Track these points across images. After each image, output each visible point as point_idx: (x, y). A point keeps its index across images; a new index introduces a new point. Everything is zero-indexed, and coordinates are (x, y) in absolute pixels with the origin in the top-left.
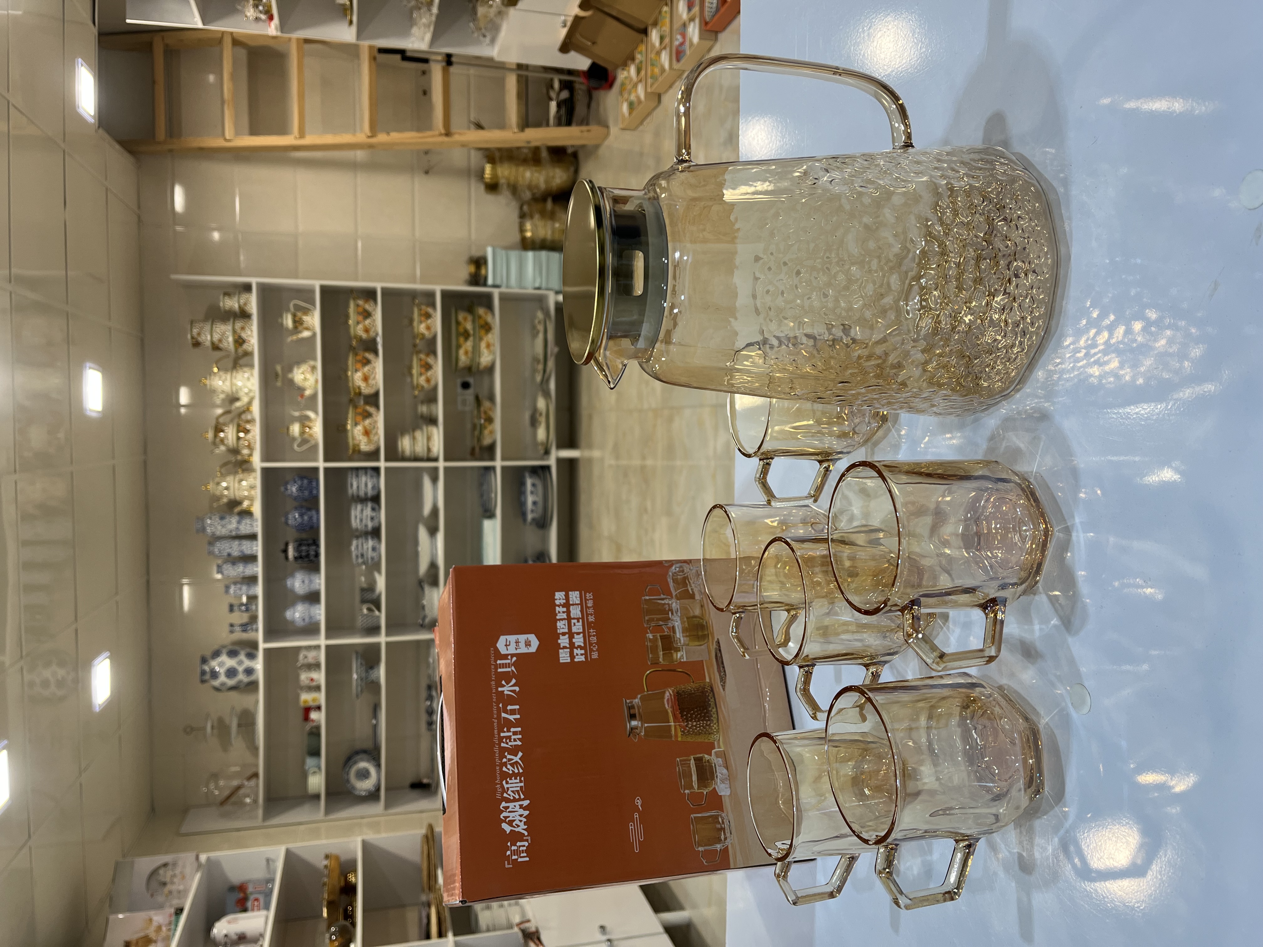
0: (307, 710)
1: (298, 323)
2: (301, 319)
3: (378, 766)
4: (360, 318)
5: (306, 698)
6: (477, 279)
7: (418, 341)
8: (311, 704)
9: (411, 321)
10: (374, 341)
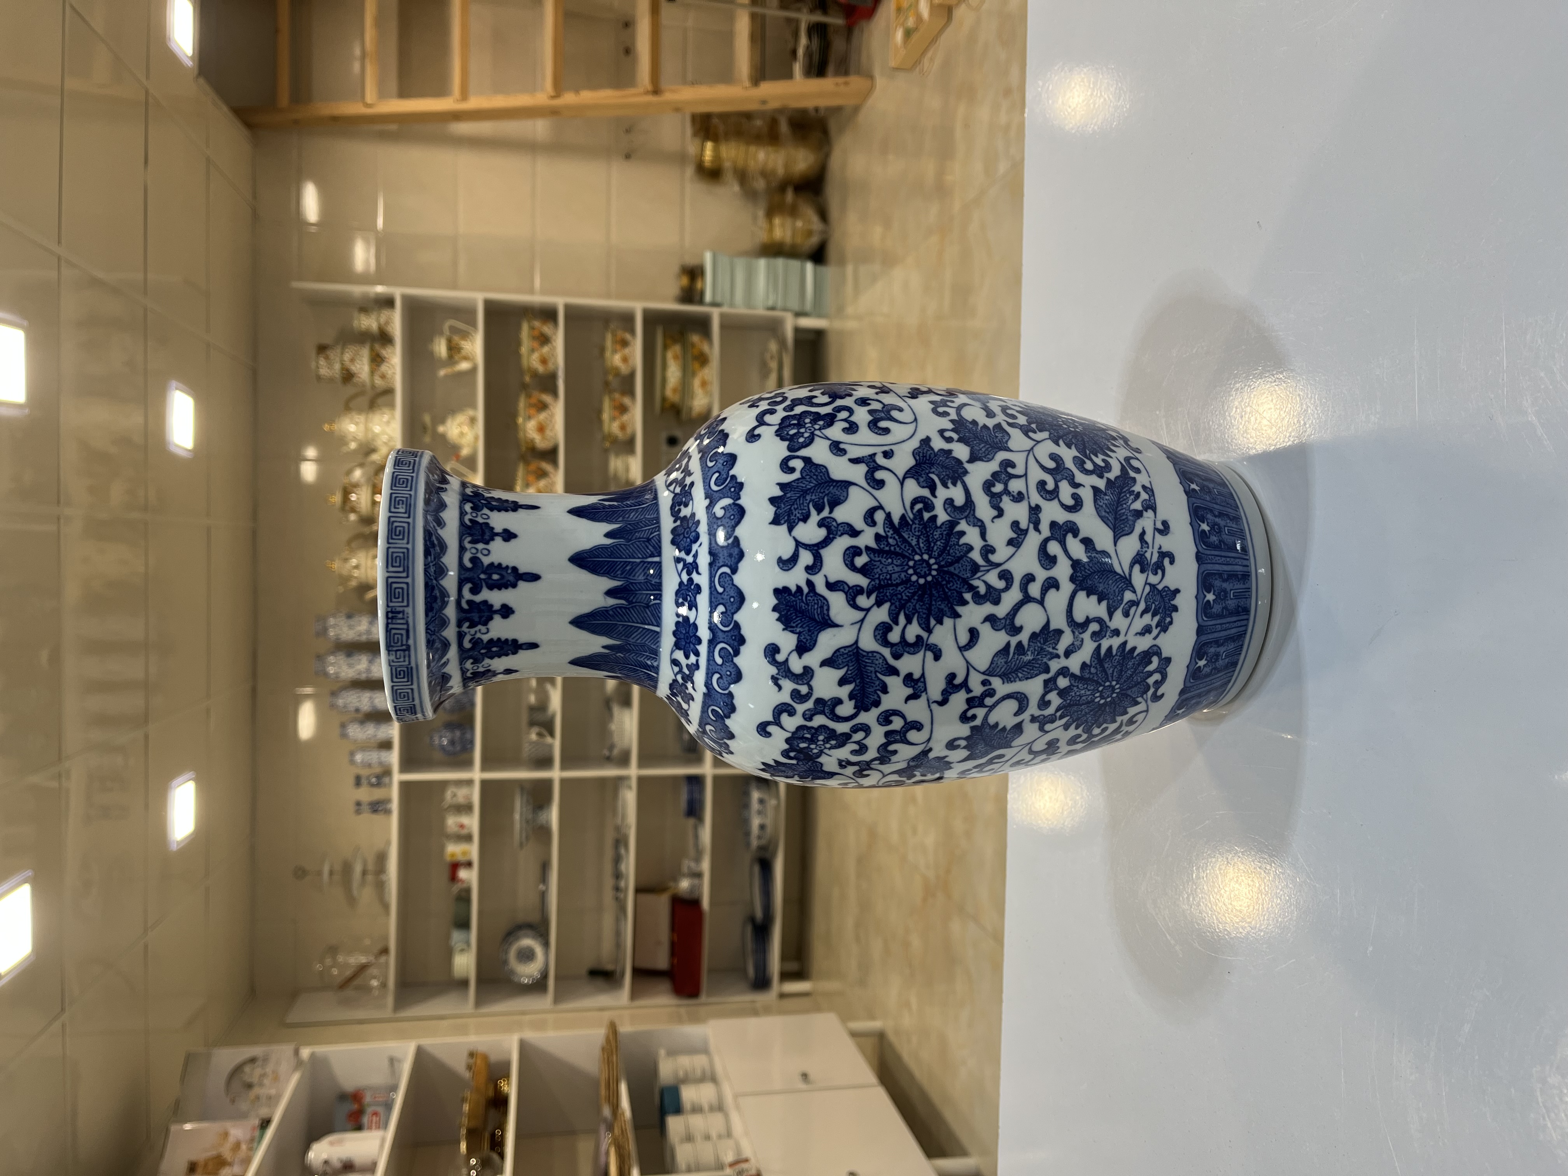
0: (455, 867)
1: (453, 349)
2: (457, 344)
3: (546, 944)
4: (536, 344)
5: (454, 850)
6: (690, 295)
7: (610, 378)
8: (461, 858)
9: (602, 350)
10: (553, 377)
